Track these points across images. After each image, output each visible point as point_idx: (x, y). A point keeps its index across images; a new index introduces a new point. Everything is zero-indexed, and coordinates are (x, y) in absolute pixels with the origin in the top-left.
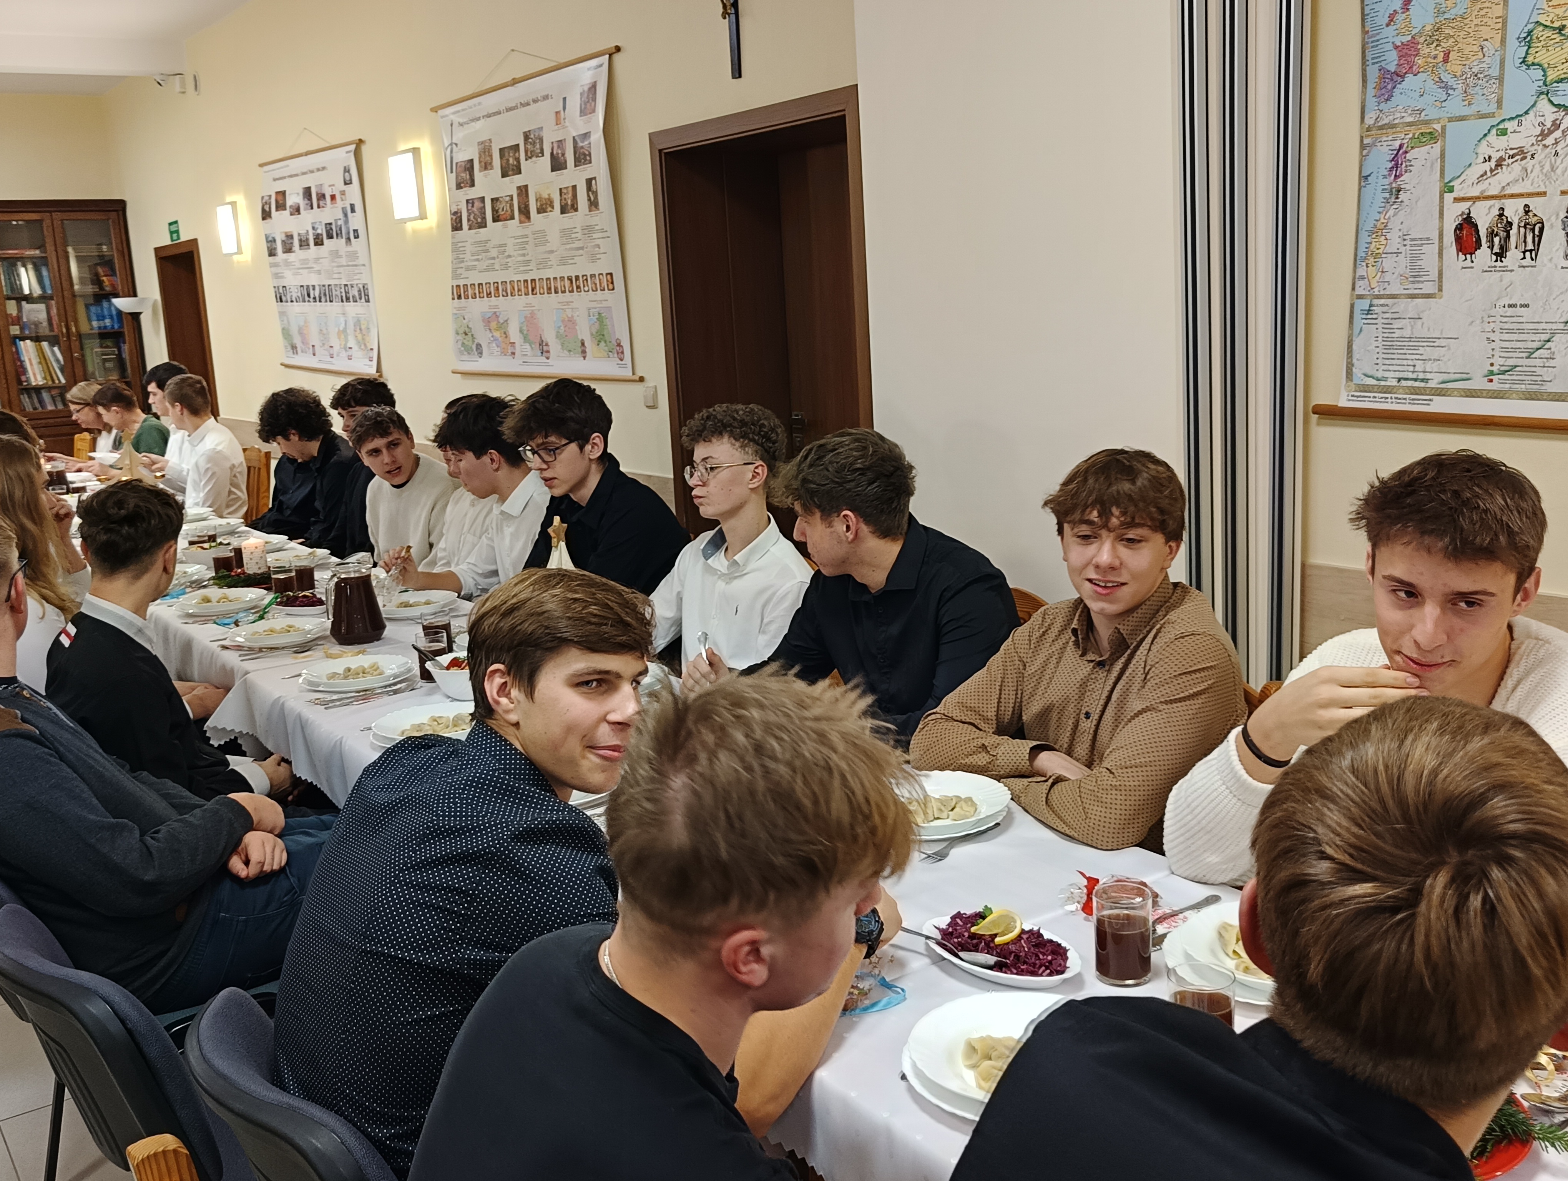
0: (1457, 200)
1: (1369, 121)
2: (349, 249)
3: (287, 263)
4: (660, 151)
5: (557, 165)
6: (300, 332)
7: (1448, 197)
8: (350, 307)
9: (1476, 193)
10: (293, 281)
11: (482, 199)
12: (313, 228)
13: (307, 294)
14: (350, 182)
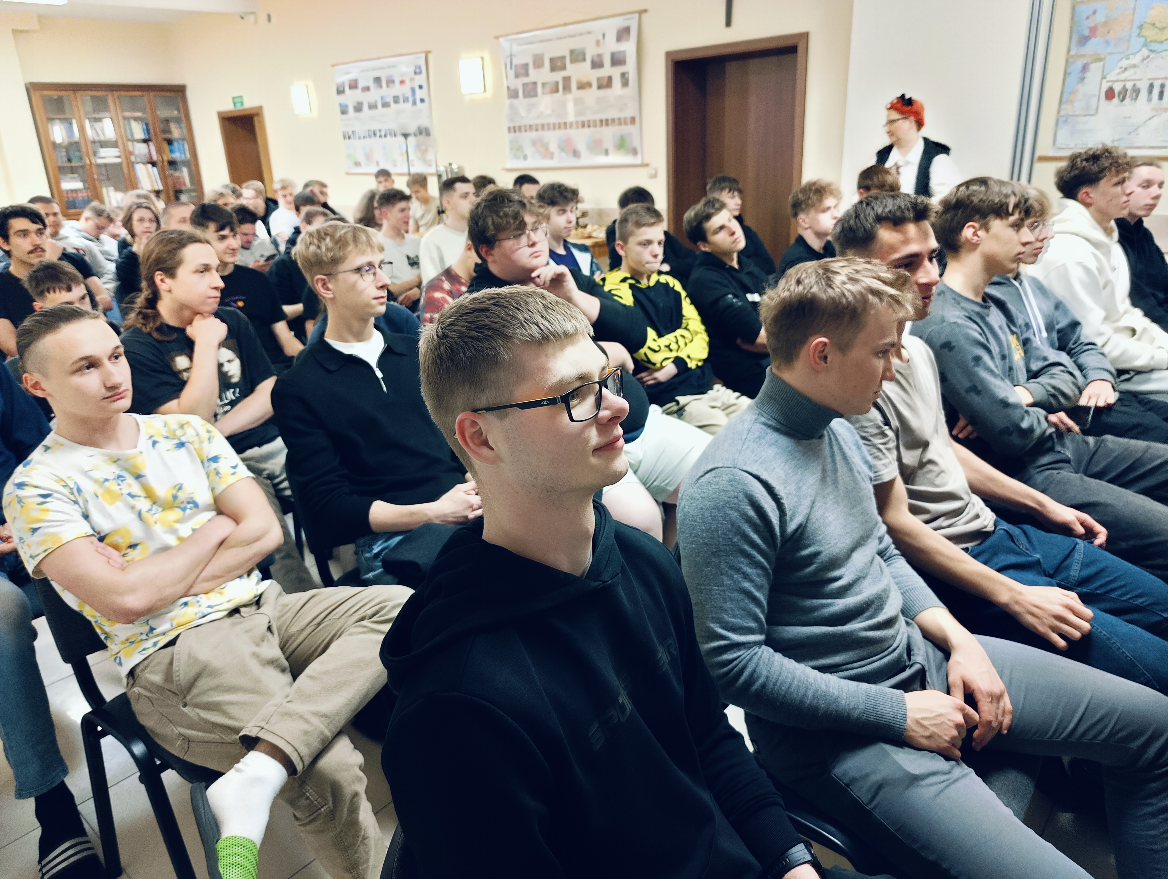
0: (1108, 82)
1: (1073, 53)
2: (415, 108)
3: (357, 118)
4: (673, 60)
5: (597, 66)
6: (366, 155)
7: (1104, 81)
8: (413, 140)
9: (1115, 79)
10: (361, 127)
11: (535, 83)
12: (382, 98)
13: (373, 134)
14: (421, 73)
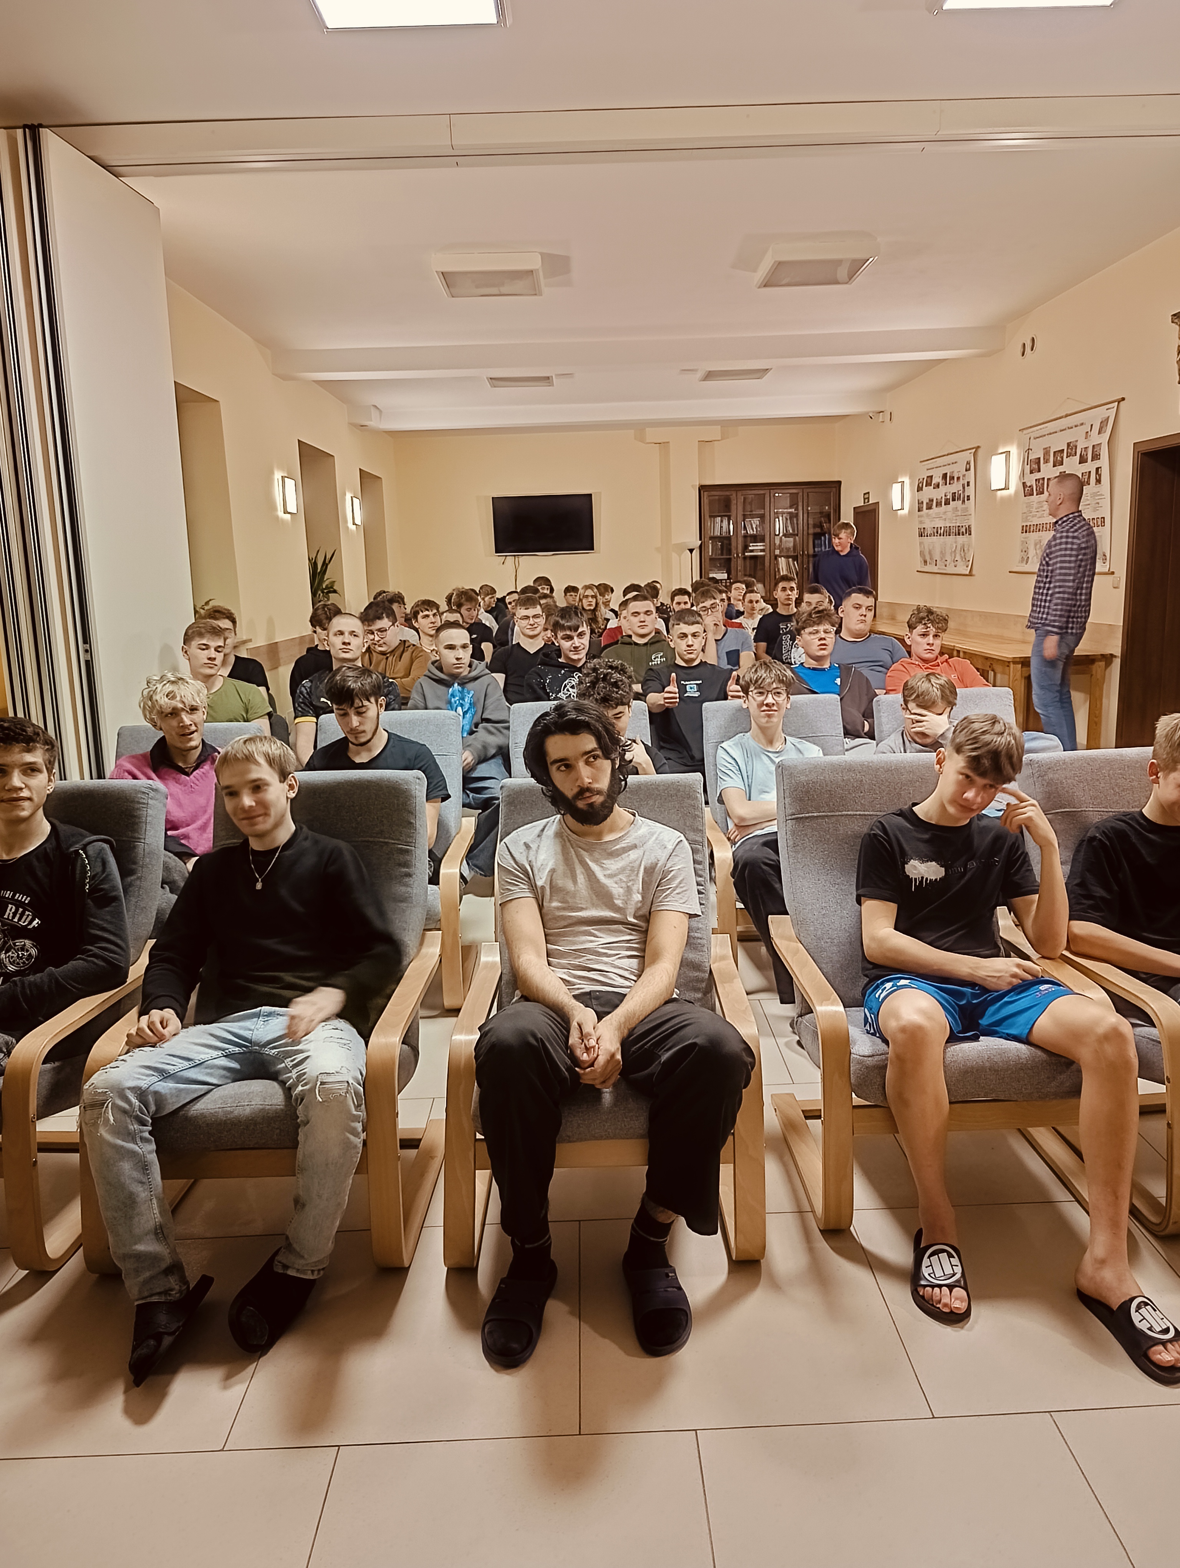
2: (964, 506)
3: (928, 515)
4: (1138, 452)
5: (1083, 460)
6: (930, 553)
8: (960, 539)
10: (929, 525)
12: (945, 496)
13: (937, 532)
14: (969, 470)
